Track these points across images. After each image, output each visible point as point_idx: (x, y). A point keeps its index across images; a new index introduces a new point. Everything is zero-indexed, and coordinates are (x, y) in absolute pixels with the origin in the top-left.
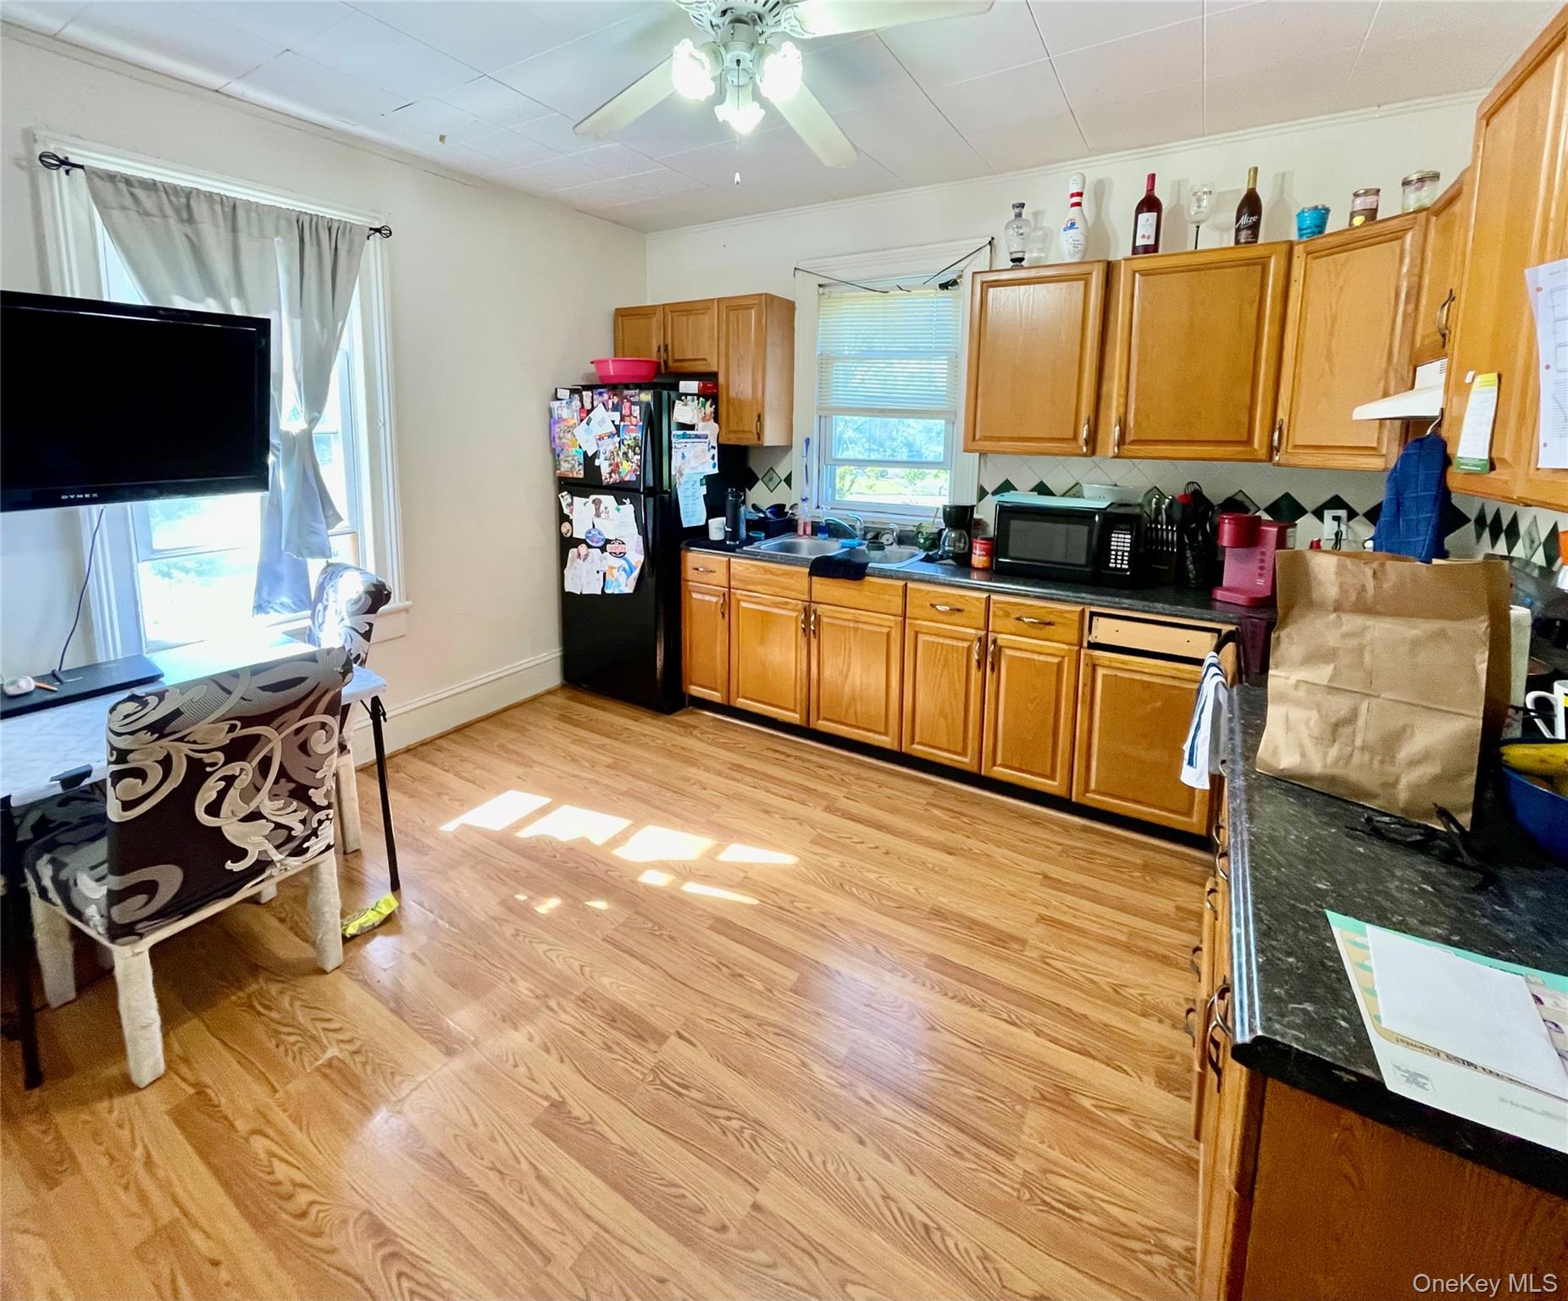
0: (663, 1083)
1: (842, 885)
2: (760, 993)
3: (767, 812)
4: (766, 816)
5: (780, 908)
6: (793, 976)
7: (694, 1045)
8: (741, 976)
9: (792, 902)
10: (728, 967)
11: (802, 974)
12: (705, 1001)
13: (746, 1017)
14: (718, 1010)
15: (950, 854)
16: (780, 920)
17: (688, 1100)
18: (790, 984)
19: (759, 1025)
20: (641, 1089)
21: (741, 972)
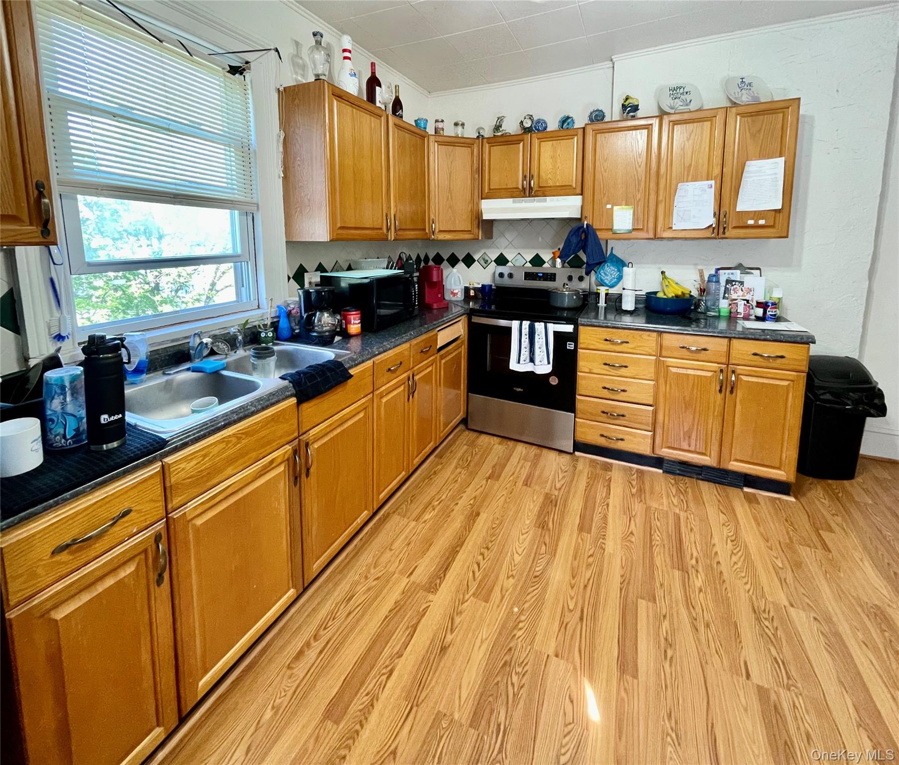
0: (789, 678)
1: (535, 577)
2: (671, 623)
3: (444, 649)
4: (451, 651)
5: (581, 619)
6: (642, 604)
7: (746, 663)
8: (666, 639)
9: (571, 611)
10: (665, 651)
11: (637, 598)
12: (707, 663)
13: (697, 630)
14: (706, 650)
15: (478, 514)
16: (594, 618)
17: (781, 656)
18: (650, 604)
19: (696, 620)
20: (806, 692)
21: (663, 641)
